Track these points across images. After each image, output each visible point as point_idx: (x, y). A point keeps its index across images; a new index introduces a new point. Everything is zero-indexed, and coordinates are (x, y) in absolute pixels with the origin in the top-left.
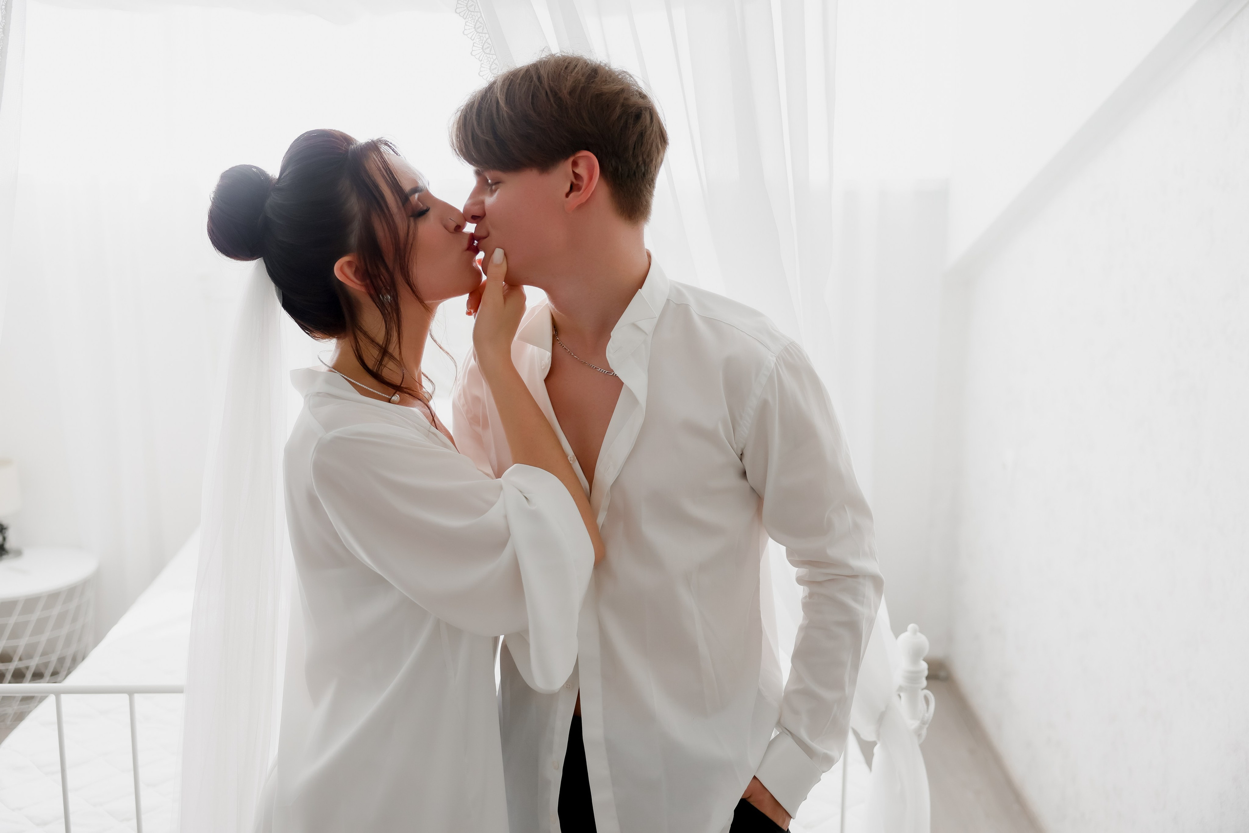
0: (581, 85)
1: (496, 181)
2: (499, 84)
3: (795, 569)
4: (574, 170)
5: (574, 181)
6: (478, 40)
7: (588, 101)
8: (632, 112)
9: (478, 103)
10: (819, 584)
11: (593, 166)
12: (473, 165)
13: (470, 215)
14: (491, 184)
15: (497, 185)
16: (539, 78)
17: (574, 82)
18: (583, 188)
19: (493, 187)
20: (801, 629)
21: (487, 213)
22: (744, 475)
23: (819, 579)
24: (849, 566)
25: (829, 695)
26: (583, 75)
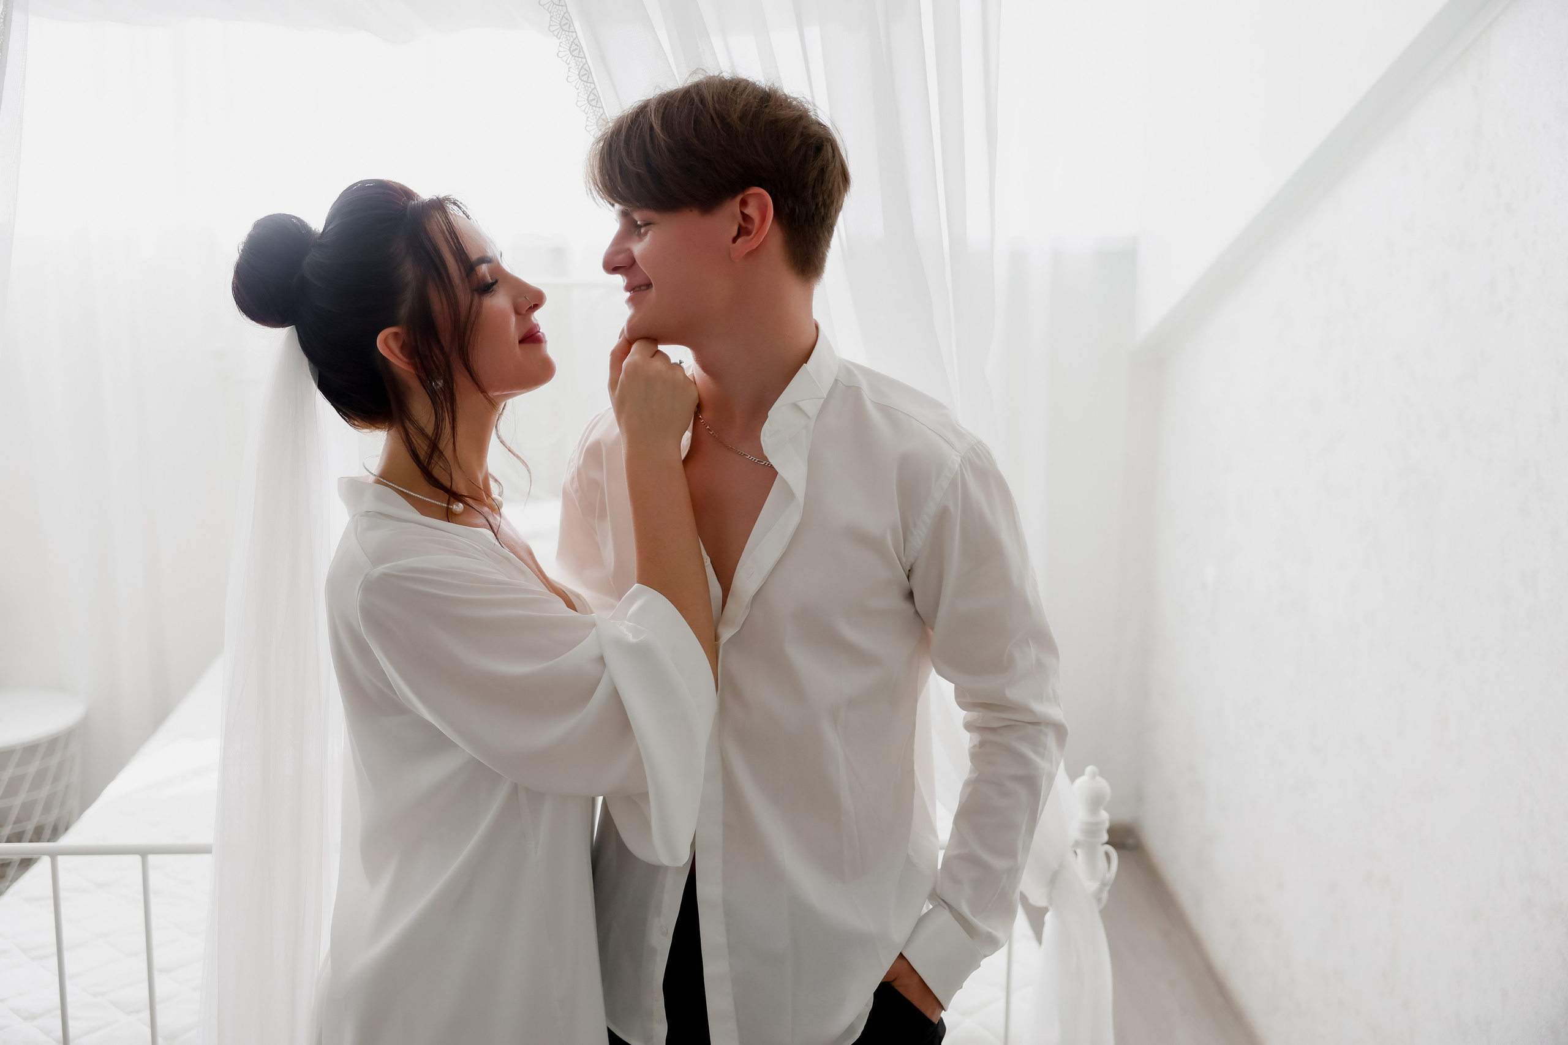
0: (754, 109)
1: (646, 222)
2: (652, 107)
3: (964, 712)
4: (742, 210)
7: (761, 128)
8: (814, 143)
9: (626, 129)
10: (993, 730)
11: (766, 206)
12: (619, 203)
13: (612, 267)
14: (640, 227)
15: (648, 227)
16: (702, 100)
17: (746, 105)
18: (754, 232)
19: (643, 230)
20: (967, 784)
21: (637, 261)
22: (910, 596)
23: (994, 725)
24: (1031, 711)
25: (998, 863)
26: (755, 98)
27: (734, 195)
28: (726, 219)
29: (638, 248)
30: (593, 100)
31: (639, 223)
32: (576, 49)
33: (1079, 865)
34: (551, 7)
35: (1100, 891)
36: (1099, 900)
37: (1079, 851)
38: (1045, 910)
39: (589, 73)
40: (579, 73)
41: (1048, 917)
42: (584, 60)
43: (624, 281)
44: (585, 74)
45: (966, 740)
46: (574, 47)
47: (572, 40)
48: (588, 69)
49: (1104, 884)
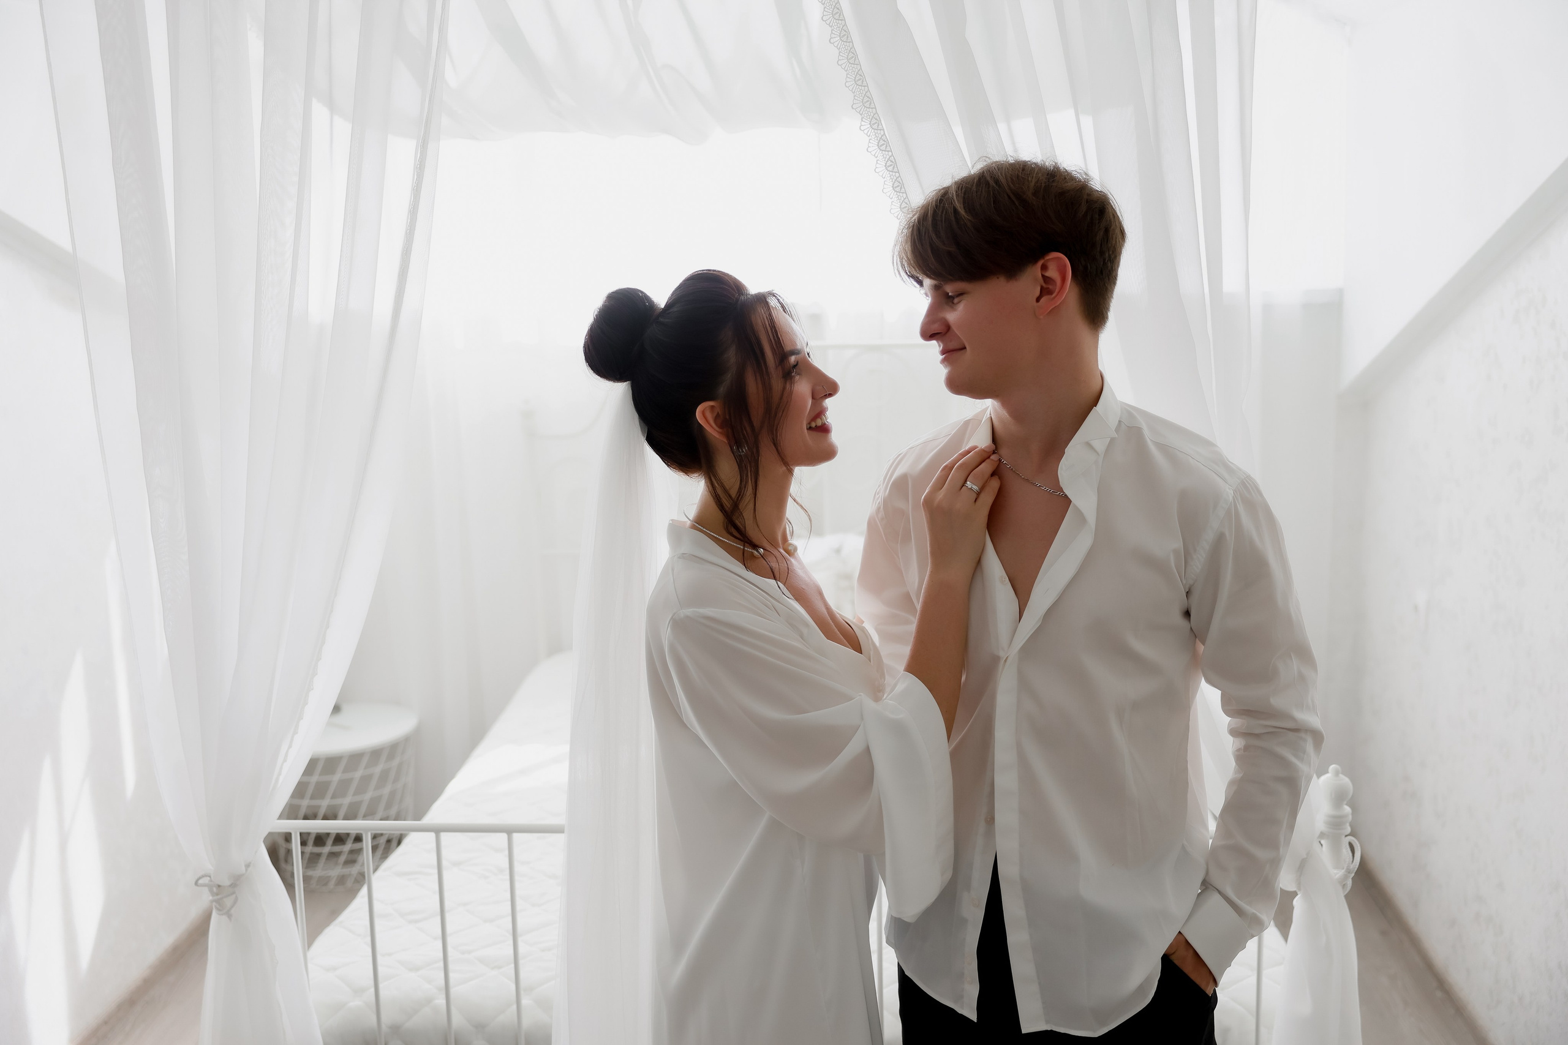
0: (1043, 185)
1: (958, 293)
2: (953, 191)
3: (1229, 719)
4: (1043, 273)
5: (1044, 285)
6: (881, 158)
7: (1052, 200)
8: (1096, 208)
9: (932, 212)
10: (1257, 736)
11: (1065, 266)
12: (930, 277)
13: (929, 333)
14: (952, 298)
15: (961, 297)
16: (997, 181)
17: (1037, 182)
18: (1057, 290)
19: (956, 300)
20: (1232, 783)
21: (954, 328)
22: (1187, 614)
23: (1257, 731)
24: (1293, 719)
25: (1261, 854)
26: (1043, 175)
27: (1035, 261)
28: (1028, 283)
29: (952, 316)
30: (899, 186)
31: (950, 294)
32: (883, 144)
33: (1324, 853)
34: (862, 110)
35: (1345, 877)
36: (1344, 886)
37: (1323, 842)
38: (1295, 894)
39: (894, 164)
40: (886, 164)
41: (1297, 902)
42: (890, 154)
43: (940, 346)
44: (892, 166)
45: (1230, 745)
46: (882, 142)
47: (880, 136)
48: (894, 161)
49: (1349, 871)
